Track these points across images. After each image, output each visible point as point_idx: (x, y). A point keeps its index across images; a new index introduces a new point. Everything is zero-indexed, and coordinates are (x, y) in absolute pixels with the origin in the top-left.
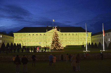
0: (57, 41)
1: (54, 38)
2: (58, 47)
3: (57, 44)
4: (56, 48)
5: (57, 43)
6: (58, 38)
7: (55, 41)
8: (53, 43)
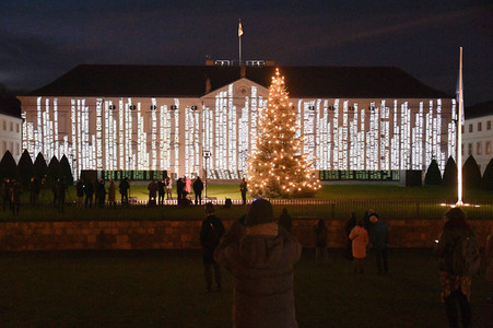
0: (286, 145)
1: (270, 127)
2: (289, 180)
3: (286, 161)
4: (283, 182)
5: (286, 158)
6: (292, 129)
7: (278, 148)
8: (262, 158)
